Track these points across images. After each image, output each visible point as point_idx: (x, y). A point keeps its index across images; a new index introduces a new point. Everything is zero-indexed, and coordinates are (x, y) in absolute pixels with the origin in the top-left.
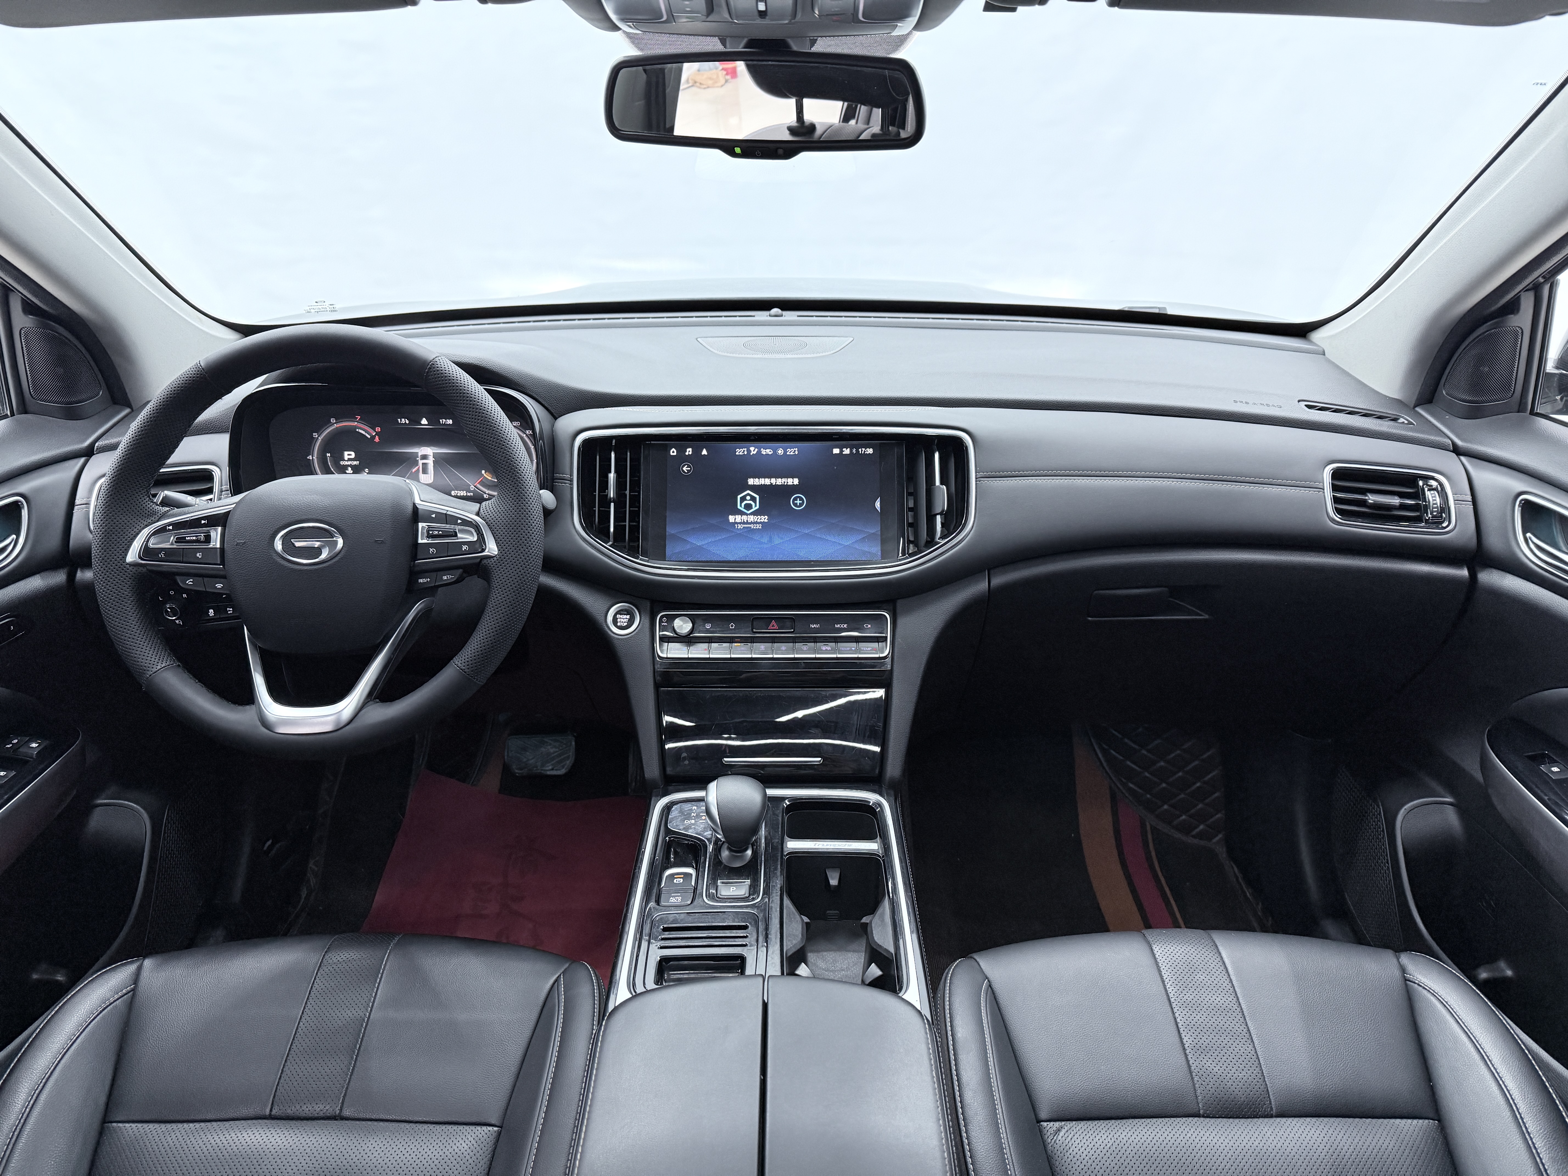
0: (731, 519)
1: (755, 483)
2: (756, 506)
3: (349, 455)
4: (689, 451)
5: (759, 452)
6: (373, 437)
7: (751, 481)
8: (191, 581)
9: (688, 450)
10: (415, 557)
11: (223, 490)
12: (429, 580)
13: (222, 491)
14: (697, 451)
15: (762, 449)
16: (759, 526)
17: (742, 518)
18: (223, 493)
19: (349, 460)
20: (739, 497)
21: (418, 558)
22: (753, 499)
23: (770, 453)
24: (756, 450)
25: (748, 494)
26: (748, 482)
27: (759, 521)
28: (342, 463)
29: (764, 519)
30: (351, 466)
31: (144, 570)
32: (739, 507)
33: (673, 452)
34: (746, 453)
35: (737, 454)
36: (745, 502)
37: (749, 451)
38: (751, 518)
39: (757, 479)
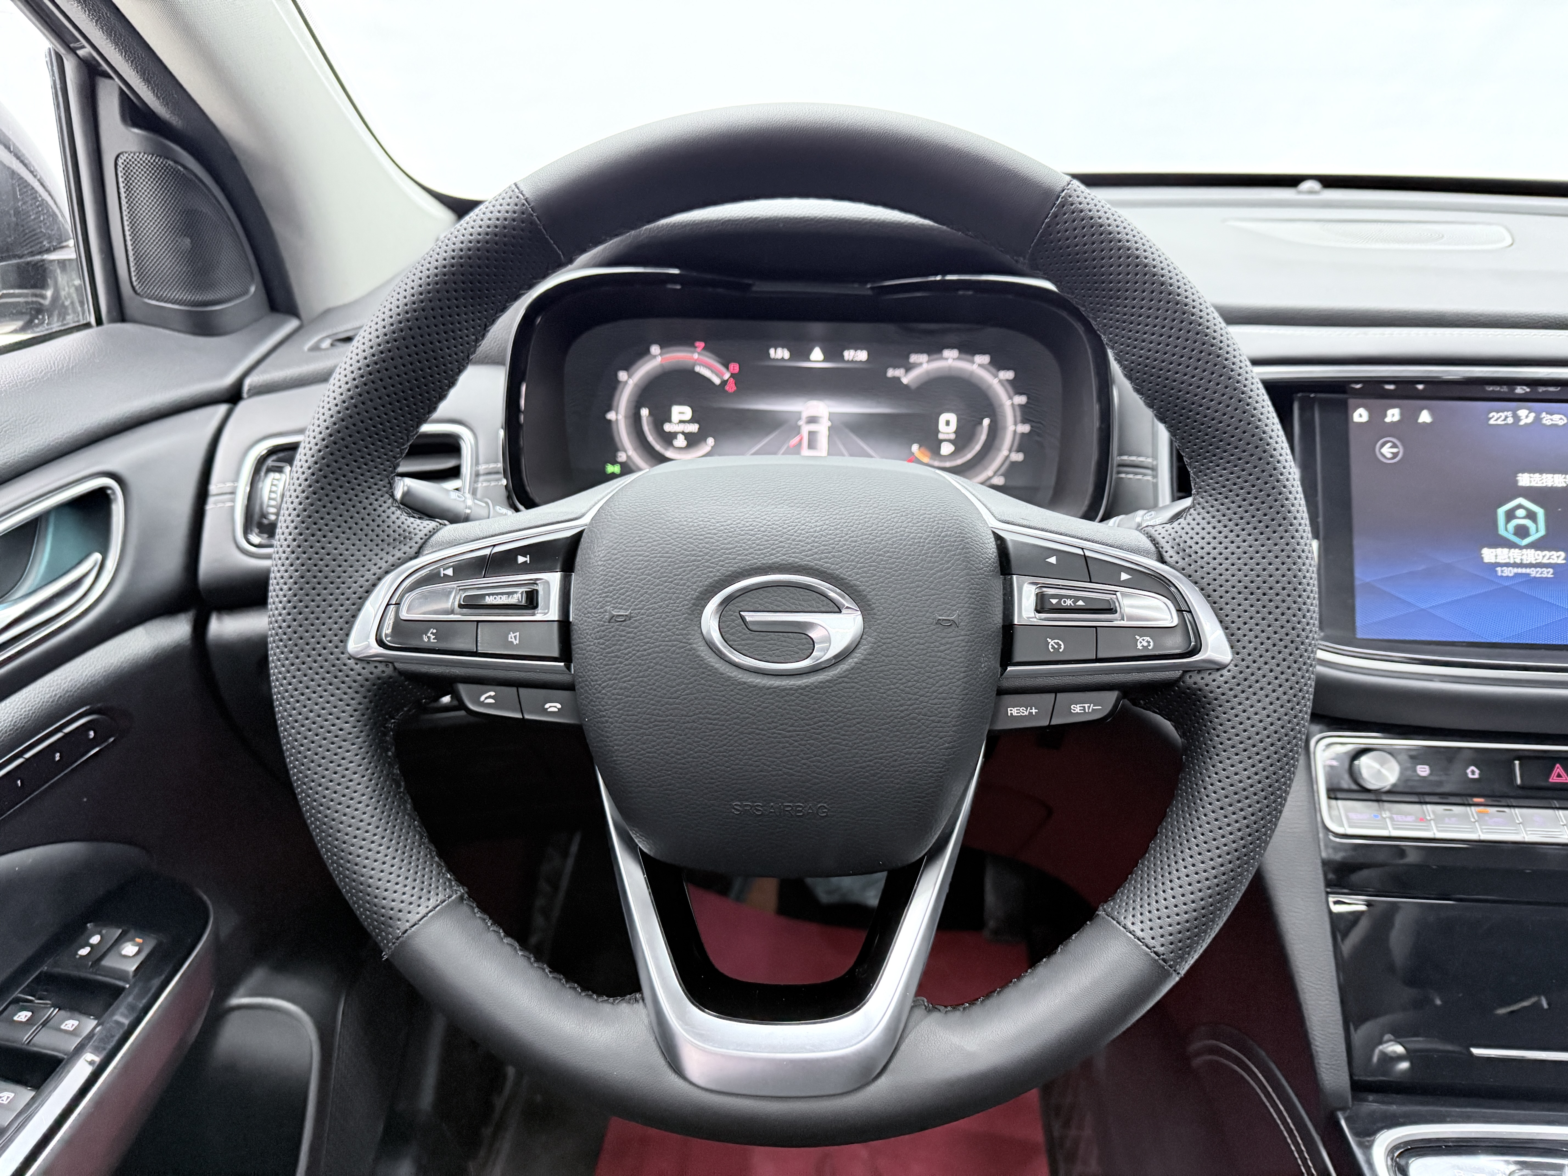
0: (1489, 555)
1: (1534, 484)
2: (1537, 531)
3: (681, 413)
4: (1393, 415)
5: (1538, 419)
6: (724, 383)
7: (1525, 480)
8: (490, 697)
9: (1390, 412)
10: (1007, 658)
11: (481, 472)
12: (1034, 711)
13: (477, 475)
14: (1409, 418)
15: (1544, 415)
16: (1548, 573)
17: (1511, 554)
18: (481, 478)
19: (681, 422)
20: (1501, 511)
21: (1017, 658)
22: (1532, 516)
23: (1561, 423)
24: (1532, 415)
25: (1520, 506)
26: (1517, 481)
27: (1545, 561)
28: (668, 427)
29: (1557, 557)
30: (683, 433)
31: (389, 671)
32: (1502, 531)
33: (1360, 415)
34: (1510, 420)
35: (1492, 422)
36: (1514, 522)
37: (1517, 418)
38: (1531, 556)
39: (1537, 475)
